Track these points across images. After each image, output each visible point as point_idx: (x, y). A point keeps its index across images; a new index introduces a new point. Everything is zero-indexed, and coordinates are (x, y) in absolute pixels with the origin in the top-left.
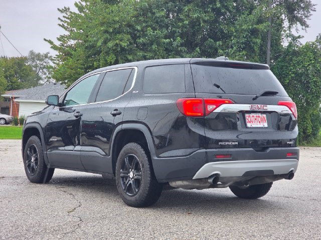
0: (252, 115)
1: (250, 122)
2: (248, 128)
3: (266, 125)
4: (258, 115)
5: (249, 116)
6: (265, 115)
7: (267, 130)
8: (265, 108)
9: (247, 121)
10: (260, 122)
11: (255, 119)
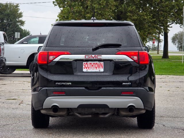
0: (89, 63)
1: (86, 68)
2: (84, 72)
3: (102, 70)
4: (95, 63)
5: (86, 64)
6: (102, 63)
7: (102, 74)
8: (98, 57)
9: (84, 67)
10: (96, 68)
11: (92, 66)
